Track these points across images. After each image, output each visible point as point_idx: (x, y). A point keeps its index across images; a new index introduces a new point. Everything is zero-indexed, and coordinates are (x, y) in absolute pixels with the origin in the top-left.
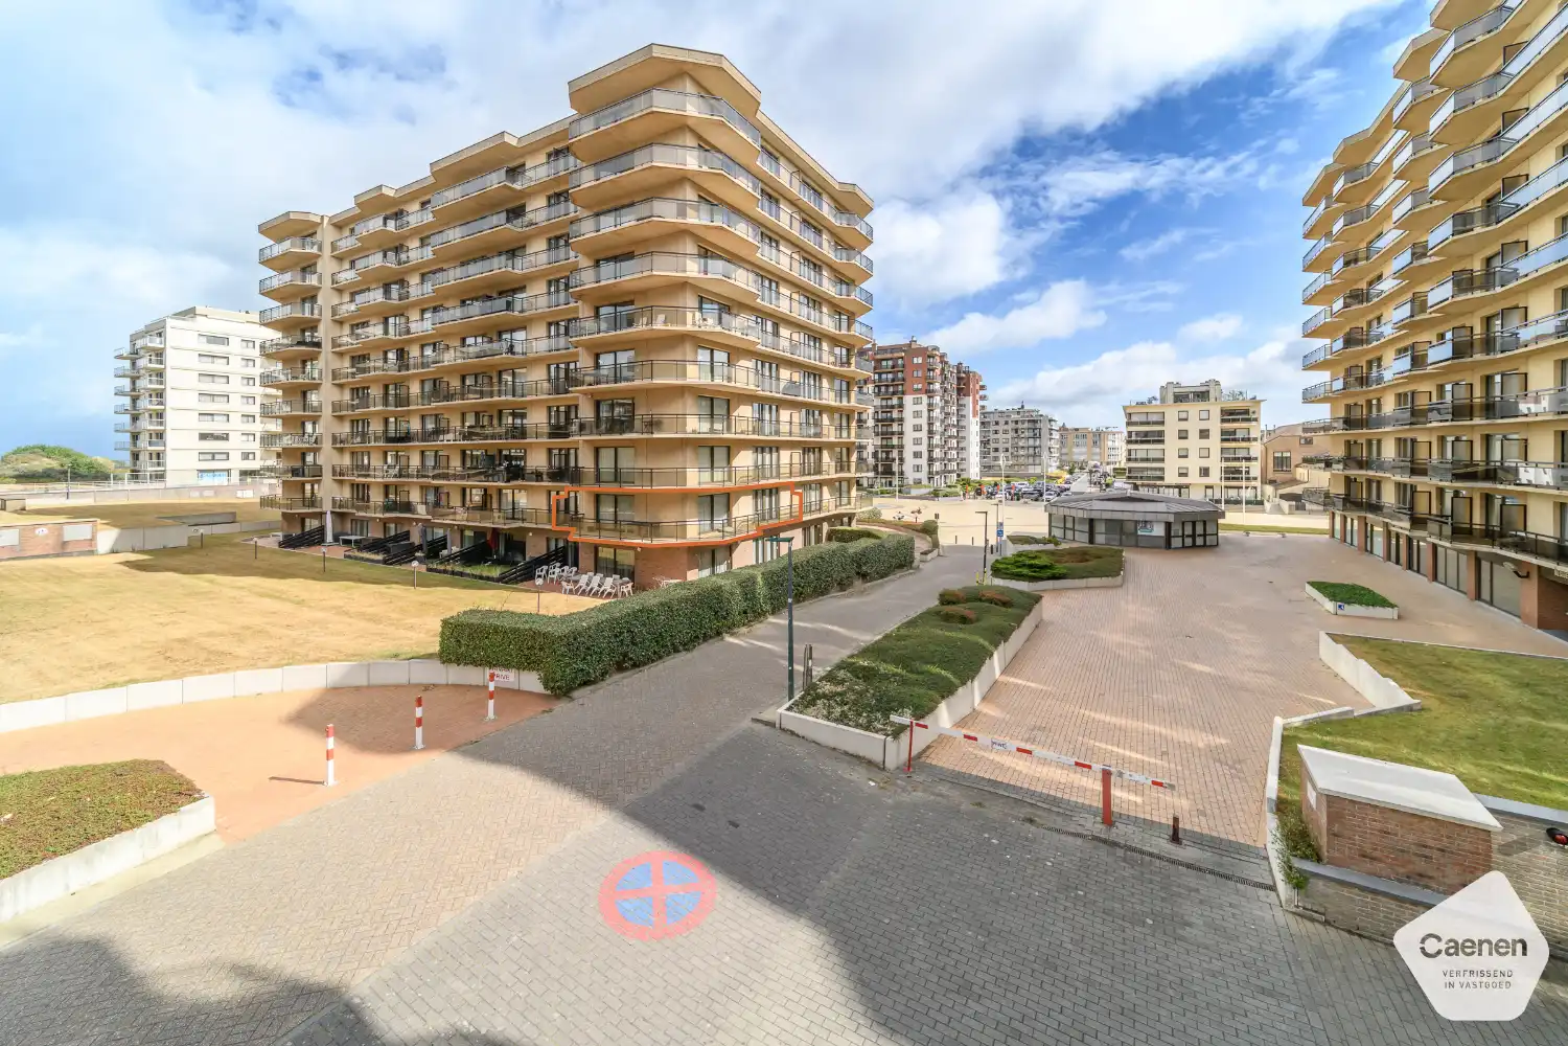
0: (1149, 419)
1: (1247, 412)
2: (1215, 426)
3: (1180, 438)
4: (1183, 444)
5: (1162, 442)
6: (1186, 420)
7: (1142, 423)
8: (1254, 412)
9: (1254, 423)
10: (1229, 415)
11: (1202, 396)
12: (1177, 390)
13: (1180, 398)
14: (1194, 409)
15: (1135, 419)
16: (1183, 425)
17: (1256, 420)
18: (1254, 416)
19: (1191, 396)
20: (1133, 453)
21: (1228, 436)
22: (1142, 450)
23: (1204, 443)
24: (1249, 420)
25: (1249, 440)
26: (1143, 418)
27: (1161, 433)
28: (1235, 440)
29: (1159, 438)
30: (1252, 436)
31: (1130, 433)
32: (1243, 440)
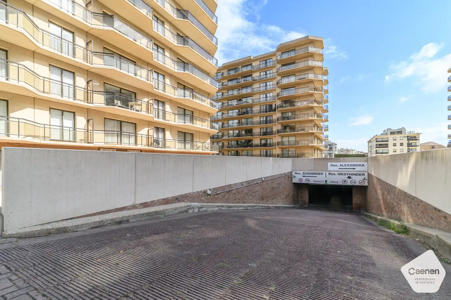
0: (383, 140)
1: (415, 137)
2: (405, 142)
3: (394, 146)
4: (395, 148)
5: (387, 147)
6: (396, 140)
7: (381, 141)
8: (418, 137)
9: (418, 141)
10: (410, 138)
11: (400, 132)
12: (391, 131)
13: (392, 133)
14: (398, 136)
15: (378, 140)
16: (395, 142)
17: (418, 140)
18: (418, 139)
19: (396, 132)
20: (378, 151)
21: (409, 145)
22: (380, 150)
23: (402, 147)
24: (416, 140)
25: (416, 146)
26: (381, 140)
27: (387, 145)
28: (411, 146)
29: (386, 146)
30: (417, 145)
31: (377, 145)
32: (414, 146)
